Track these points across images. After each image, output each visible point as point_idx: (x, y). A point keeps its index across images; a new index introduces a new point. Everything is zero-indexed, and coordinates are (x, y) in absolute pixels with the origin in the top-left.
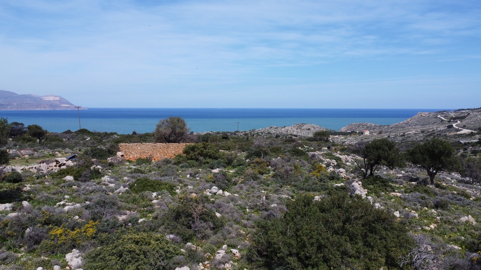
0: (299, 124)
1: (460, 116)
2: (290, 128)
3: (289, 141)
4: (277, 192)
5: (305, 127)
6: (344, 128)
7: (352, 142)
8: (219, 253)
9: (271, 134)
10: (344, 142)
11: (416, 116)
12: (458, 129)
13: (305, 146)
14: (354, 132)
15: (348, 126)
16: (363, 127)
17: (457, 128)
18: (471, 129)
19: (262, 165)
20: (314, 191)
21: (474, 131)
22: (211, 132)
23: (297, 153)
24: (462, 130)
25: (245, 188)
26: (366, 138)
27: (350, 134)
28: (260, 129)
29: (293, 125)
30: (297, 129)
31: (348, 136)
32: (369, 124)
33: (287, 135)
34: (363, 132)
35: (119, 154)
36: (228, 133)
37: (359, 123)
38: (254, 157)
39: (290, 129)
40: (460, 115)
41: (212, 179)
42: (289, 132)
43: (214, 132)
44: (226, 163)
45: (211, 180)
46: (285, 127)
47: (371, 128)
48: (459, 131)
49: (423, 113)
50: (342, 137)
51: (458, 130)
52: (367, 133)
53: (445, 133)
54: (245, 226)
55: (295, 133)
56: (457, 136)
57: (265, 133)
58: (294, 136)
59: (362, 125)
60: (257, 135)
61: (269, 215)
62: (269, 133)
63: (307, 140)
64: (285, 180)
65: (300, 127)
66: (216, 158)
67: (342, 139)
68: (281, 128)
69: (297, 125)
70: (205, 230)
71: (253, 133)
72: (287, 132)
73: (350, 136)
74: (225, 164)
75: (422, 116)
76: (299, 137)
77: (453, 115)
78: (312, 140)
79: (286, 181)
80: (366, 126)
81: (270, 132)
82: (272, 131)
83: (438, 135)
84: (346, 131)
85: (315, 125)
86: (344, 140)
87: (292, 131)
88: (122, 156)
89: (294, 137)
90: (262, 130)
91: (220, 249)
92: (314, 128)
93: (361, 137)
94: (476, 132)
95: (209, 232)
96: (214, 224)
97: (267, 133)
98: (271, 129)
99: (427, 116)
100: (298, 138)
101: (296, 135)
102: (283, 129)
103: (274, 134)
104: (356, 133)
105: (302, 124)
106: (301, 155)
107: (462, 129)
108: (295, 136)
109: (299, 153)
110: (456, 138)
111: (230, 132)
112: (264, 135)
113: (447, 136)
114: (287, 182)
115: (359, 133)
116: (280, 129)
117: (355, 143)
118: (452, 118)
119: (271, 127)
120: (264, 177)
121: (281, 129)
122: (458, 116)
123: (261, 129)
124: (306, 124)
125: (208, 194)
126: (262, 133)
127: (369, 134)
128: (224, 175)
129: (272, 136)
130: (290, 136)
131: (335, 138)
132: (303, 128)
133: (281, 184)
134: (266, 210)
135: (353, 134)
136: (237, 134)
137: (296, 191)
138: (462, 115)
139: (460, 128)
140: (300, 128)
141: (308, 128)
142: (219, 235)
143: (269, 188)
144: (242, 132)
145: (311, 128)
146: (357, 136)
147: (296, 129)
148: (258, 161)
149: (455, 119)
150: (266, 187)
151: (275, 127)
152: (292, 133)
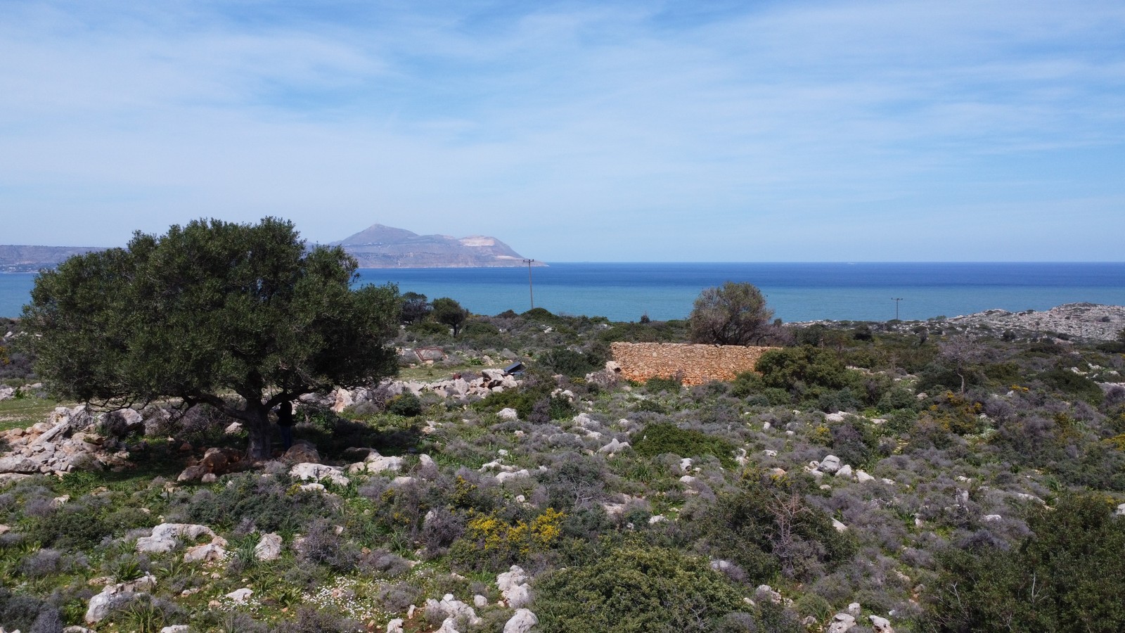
0: (1074, 306)
2: (1046, 316)
3: (1041, 351)
4: (1003, 483)
5: (1094, 312)
8: (839, 621)
9: (990, 330)
13: (1090, 365)
19: (962, 408)
20: (1117, 490)
22: (828, 321)
23: (1067, 382)
25: (912, 465)
28: (958, 317)
30: (1068, 318)
33: (1038, 334)
35: (611, 365)
36: (871, 323)
38: (938, 388)
39: (1046, 318)
41: (826, 436)
42: (1043, 327)
43: (835, 323)
44: (863, 399)
45: (823, 438)
46: (1030, 312)
54: (910, 562)
55: (1060, 330)
57: (972, 328)
58: (1059, 337)
60: (949, 331)
61: (978, 541)
62: (984, 327)
63: (1098, 348)
64: (1026, 453)
65: (1077, 312)
66: (838, 387)
68: (1021, 315)
69: (1067, 306)
70: (805, 559)
71: (937, 325)
74: (859, 402)
76: (1073, 340)
78: (1113, 349)
79: (1030, 457)
81: (988, 325)
82: (994, 322)
87: (1051, 324)
88: (618, 370)
89: (1057, 339)
90: (965, 319)
91: (843, 610)
92: (1122, 315)
95: (814, 564)
96: (828, 547)
97: (978, 326)
98: (991, 316)
100: (1070, 342)
101: (1065, 335)
102: (1025, 318)
103: (999, 329)
105: (1084, 305)
106: (1079, 388)
108: (1062, 339)
109: (1073, 384)
111: (876, 323)
114: (1032, 460)
116: (1015, 317)
119: (991, 312)
120: (967, 440)
121: (1020, 317)
123: (961, 316)
124: (1095, 306)
125: (815, 472)
128: (857, 429)
129: (992, 335)
130: (1045, 337)
132: (1086, 315)
133: (1015, 463)
134: (970, 527)
136: (895, 327)
137: (1059, 485)
140: (1077, 317)
141: (1104, 316)
142: (840, 575)
143: (979, 470)
144: (908, 324)
147: (1063, 320)
148: (949, 399)
150: (970, 468)
151: (1003, 311)
152: (1053, 328)
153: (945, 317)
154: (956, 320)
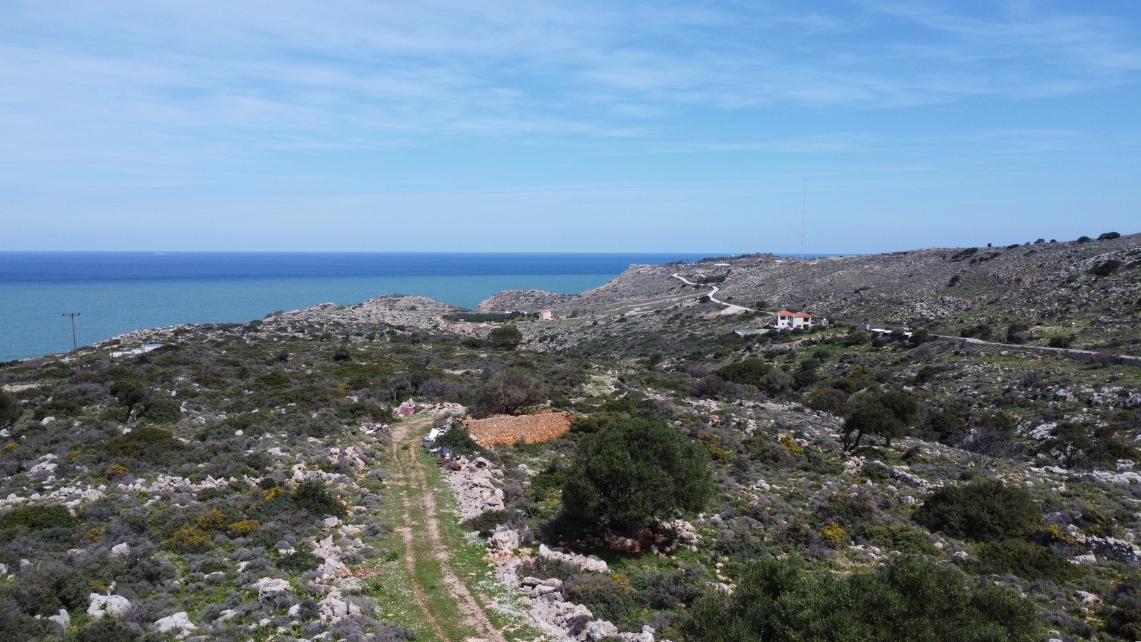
0: (387, 297)
1: (714, 275)
5: (403, 302)
11: (628, 273)
12: (721, 304)
14: (519, 313)
15: (491, 297)
16: (526, 300)
17: (719, 302)
18: (742, 305)
21: (749, 310)
24: (727, 306)
26: (549, 328)
29: (372, 300)
30: (388, 309)
32: (535, 292)
34: (538, 313)
37: (516, 291)
40: (714, 273)
46: (360, 304)
47: (544, 302)
48: (723, 309)
49: (640, 265)
50: (496, 325)
51: (720, 308)
52: (546, 314)
53: (699, 313)
55: (393, 322)
56: (722, 321)
58: (398, 329)
59: (525, 295)
62: (335, 323)
65: (391, 303)
68: (354, 308)
69: (381, 298)
72: (369, 316)
75: (639, 273)
76: (409, 331)
77: (701, 273)
80: (533, 296)
81: (333, 319)
83: (687, 317)
87: (379, 316)
93: (537, 324)
94: (753, 311)
99: (650, 273)
102: (358, 311)
103: (349, 324)
104: (522, 314)
105: (395, 296)
107: (726, 304)
108: (401, 330)
110: (723, 324)
112: (327, 329)
113: (705, 320)
115: (529, 316)
116: (349, 311)
118: (701, 280)
122: (710, 275)
126: (321, 325)
127: (552, 316)
130: (387, 329)
132: (398, 304)
135: (517, 318)
136: (260, 328)
138: (719, 273)
139: (723, 303)
140: (392, 307)
141: (411, 305)
144: (268, 324)
145: (416, 305)
146: (527, 323)
149: (706, 281)
151: (334, 304)
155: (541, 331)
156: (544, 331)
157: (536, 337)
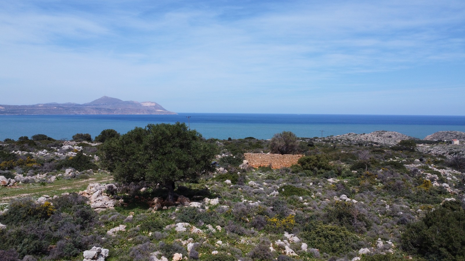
0: (379, 131)
2: (369, 135)
5: (386, 134)
6: (430, 136)
7: (439, 152)
9: (350, 141)
10: (430, 151)
13: (396, 157)
14: (442, 141)
15: (434, 134)
16: (451, 136)
19: (372, 177)
26: (456, 148)
27: (437, 143)
28: (338, 136)
29: (372, 132)
30: (377, 136)
31: (434, 145)
32: (458, 133)
33: (368, 142)
34: (452, 141)
35: (245, 162)
36: (307, 138)
37: (447, 132)
39: (370, 136)
42: (369, 140)
45: (334, 188)
46: (364, 134)
47: (460, 137)
50: (427, 146)
52: (457, 142)
55: (375, 141)
57: (344, 140)
58: (375, 144)
59: (451, 134)
60: (336, 141)
62: (348, 140)
63: (389, 148)
65: (380, 134)
67: (428, 148)
68: (361, 135)
69: (376, 132)
71: (331, 139)
72: (367, 139)
73: (437, 145)
74: (336, 175)
76: (380, 145)
79: (399, 193)
80: (455, 134)
81: (350, 139)
84: (431, 139)
85: (397, 133)
86: (429, 149)
87: (372, 138)
88: (248, 163)
89: (374, 144)
90: (340, 137)
92: (396, 135)
93: (449, 146)
97: (346, 139)
98: (350, 135)
100: (379, 145)
101: (377, 143)
102: (362, 136)
103: (353, 141)
104: (444, 142)
105: (383, 131)
106: (399, 168)
108: (376, 144)
111: (309, 138)
112: (343, 142)
115: (447, 142)
116: (359, 136)
117: (442, 152)
119: (350, 134)
121: (360, 136)
124: (386, 131)
126: (341, 140)
127: (459, 143)
128: (343, 185)
129: (351, 143)
130: (370, 143)
131: (420, 146)
132: (383, 135)
133: (395, 195)
135: (440, 143)
136: (316, 140)
137: (411, 202)
140: (380, 136)
141: (389, 135)
143: (386, 198)
144: (321, 138)
145: (392, 136)
146: (444, 145)
147: (376, 137)
151: (354, 134)
152: (372, 140)
153: (333, 136)
154: (337, 137)
155: (450, 149)
156: (452, 149)
157: (447, 152)
